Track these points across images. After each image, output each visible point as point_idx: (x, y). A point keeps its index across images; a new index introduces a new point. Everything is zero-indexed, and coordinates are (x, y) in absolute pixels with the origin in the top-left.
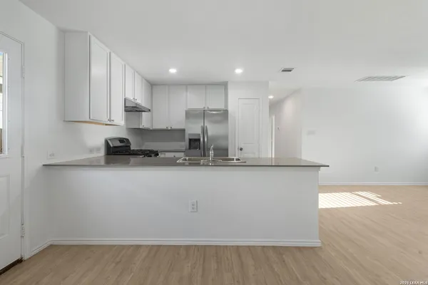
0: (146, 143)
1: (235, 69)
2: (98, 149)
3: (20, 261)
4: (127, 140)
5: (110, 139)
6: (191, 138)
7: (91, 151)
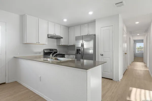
0: (69, 51)
1: (88, 12)
2: (40, 53)
3: (4, 83)
4: (56, 50)
5: (45, 49)
6: (77, 49)
7: (36, 53)
